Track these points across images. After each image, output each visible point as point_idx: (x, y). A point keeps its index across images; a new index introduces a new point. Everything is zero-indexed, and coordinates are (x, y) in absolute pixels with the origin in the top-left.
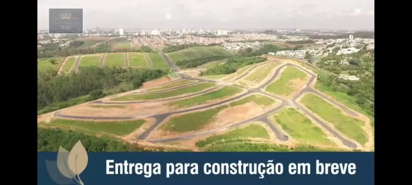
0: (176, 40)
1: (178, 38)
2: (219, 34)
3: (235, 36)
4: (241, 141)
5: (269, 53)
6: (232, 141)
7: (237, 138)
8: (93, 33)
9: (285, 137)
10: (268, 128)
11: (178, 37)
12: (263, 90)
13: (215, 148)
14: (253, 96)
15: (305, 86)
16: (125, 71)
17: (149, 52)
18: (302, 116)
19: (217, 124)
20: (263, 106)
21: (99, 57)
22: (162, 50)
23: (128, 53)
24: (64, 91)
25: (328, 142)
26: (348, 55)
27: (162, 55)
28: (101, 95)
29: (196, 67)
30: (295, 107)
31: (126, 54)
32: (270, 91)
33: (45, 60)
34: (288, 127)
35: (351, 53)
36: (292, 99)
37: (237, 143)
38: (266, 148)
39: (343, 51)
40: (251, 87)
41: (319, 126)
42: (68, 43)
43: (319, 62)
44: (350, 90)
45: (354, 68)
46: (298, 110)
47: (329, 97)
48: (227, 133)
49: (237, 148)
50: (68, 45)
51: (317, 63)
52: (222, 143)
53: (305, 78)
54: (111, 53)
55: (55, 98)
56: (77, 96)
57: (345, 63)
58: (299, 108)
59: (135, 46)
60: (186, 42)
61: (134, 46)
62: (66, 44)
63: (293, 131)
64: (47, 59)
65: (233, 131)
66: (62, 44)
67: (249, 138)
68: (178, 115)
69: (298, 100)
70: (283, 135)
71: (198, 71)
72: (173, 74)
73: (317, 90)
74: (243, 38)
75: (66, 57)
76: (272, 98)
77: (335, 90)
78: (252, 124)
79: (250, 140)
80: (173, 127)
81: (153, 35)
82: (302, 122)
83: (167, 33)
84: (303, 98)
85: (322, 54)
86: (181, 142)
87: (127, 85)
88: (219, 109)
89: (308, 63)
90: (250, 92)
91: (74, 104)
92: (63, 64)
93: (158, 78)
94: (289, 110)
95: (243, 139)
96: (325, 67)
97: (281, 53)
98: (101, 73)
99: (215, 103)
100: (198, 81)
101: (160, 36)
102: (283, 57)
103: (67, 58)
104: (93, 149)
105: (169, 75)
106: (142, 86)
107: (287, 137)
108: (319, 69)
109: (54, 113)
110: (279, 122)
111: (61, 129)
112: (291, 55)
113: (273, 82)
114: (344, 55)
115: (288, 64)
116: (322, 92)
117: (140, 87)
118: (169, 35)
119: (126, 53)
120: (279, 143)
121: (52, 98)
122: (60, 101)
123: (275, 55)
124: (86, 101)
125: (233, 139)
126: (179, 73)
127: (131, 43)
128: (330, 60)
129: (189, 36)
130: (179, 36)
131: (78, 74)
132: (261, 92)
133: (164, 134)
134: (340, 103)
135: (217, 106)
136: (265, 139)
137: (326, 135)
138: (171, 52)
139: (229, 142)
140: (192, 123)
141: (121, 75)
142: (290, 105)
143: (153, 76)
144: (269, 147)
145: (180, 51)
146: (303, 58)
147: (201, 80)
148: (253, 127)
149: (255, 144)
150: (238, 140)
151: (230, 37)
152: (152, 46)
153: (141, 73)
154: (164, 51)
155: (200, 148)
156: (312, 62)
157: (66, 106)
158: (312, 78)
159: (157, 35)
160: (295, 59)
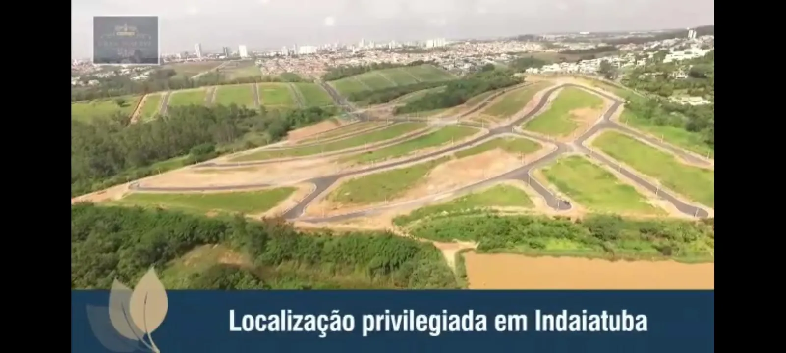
0: (347, 60)
1: (351, 57)
2: (430, 45)
3: (459, 48)
4: (479, 212)
5: (527, 70)
6: (461, 214)
7: (472, 208)
8: (190, 57)
9: (564, 204)
10: (530, 191)
11: (350, 55)
12: (519, 129)
13: (429, 225)
14: (499, 138)
15: (601, 119)
16: (253, 113)
17: (297, 81)
18: (597, 167)
19: (431, 187)
20: (520, 155)
21: (205, 92)
22: (322, 77)
23: (257, 85)
24: (144, 147)
25: (649, 208)
26: (687, 62)
27: (322, 85)
28: (212, 153)
29: (388, 101)
30: (582, 154)
31: (255, 87)
32: (533, 130)
33: (107, 100)
34: (570, 186)
35: (692, 58)
36: (575, 141)
37: (471, 216)
38: (527, 222)
39: (676, 56)
40: (494, 126)
41: (631, 183)
42: (147, 73)
43: (628, 78)
44: (692, 121)
45: (697, 84)
46: (587, 159)
47: (651, 136)
48: (452, 202)
49: (472, 225)
50: (147, 77)
51: (624, 80)
52: (444, 217)
53: (601, 106)
54: (226, 86)
55: (129, 161)
56: (169, 158)
57: (681, 76)
58: (590, 156)
59: (270, 73)
60: (366, 63)
61: (268, 73)
62: (142, 76)
63: (579, 193)
64: (110, 99)
65: (462, 198)
66: (135, 76)
67: (494, 208)
68: (356, 177)
69: (587, 143)
70: (561, 201)
71: (391, 108)
72: (344, 115)
73: (626, 125)
74: (476, 51)
75: (145, 94)
76: (538, 141)
77: (661, 123)
78: (499, 185)
79: (496, 211)
80: (349, 196)
81: (303, 55)
82: (597, 178)
83: (328, 49)
84: (597, 139)
85: (633, 64)
86: (365, 219)
87: (259, 137)
88: (433, 164)
89: (606, 80)
90: (492, 133)
91: (164, 170)
92: (140, 106)
93: (315, 124)
94: (570, 160)
95: (483, 209)
96: (640, 86)
97: (552, 69)
98: (209, 115)
99: (426, 154)
100: (391, 122)
101: (317, 55)
102: (555, 74)
103: (147, 95)
104: (202, 234)
105: (336, 117)
106: (288, 137)
107: (567, 203)
108: (627, 89)
109: (128, 184)
110: (551, 179)
111: (143, 209)
112: (571, 69)
113: (537, 114)
114: (678, 62)
115: (566, 86)
116: (635, 127)
117: (284, 138)
118: (333, 53)
119: (254, 84)
120: (551, 213)
121: (124, 161)
122: (138, 166)
123: (539, 73)
124: (185, 164)
125: (462, 211)
126: (354, 112)
127: (262, 69)
128: (650, 72)
129: (372, 53)
130: (353, 53)
131: (167, 118)
132: (515, 132)
133: (332, 208)
134: (671, 145)
135: (431, 159)
136: (524, 209)
137: (645, 197)
138: (338, 79)
139: (455, 215)
140: (384, 187)
141: (247, 120)
142: (572, 151)
143: (307, 119)
144: (532, 222)
145: (355, 77)
146: (596, 73)
147: (396, 121)
148: (502, 189)
149: (506, 217)
150: (473, 212)
151: (450, 50)
152: (303, 73)
153: (284, 116)
154: (326, 78)
155: (401, 227)
156: (614, 78)
157: (149, 174)
158: (614, 105)
159: (310, 54)
160: (581, 75)
